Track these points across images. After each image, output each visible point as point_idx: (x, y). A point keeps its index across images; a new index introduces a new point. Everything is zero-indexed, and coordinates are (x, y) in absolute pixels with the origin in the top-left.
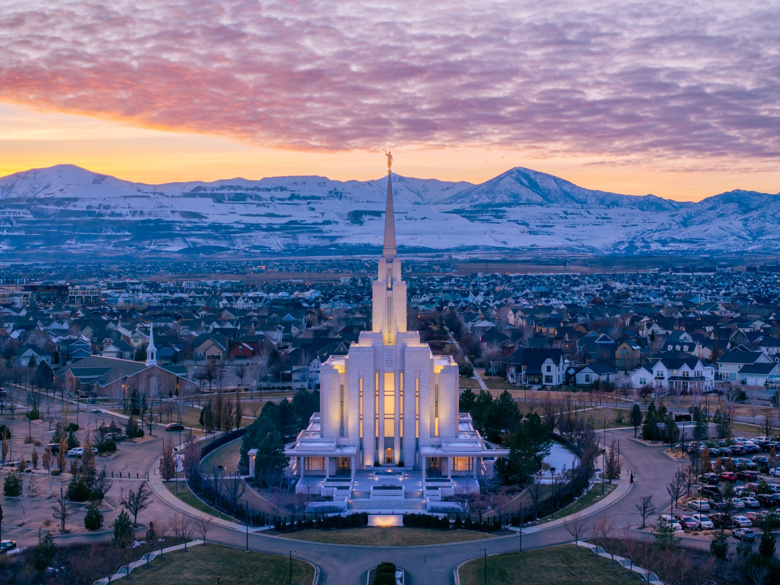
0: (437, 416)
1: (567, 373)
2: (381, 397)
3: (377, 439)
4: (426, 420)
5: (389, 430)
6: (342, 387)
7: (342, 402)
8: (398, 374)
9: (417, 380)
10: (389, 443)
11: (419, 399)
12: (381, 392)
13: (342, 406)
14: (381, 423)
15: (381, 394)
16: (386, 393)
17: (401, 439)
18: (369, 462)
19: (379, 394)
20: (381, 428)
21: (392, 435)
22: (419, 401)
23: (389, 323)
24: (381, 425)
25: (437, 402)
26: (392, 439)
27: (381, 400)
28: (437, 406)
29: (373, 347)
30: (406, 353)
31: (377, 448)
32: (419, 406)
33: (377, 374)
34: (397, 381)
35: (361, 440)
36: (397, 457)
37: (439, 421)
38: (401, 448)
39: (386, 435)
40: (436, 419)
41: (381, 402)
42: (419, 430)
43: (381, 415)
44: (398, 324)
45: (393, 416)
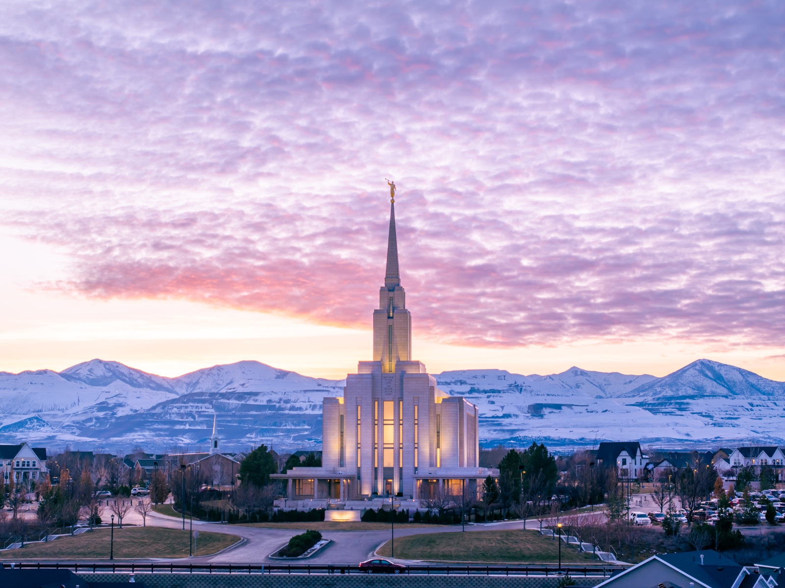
0: (438, 447)
1: (645, 468)
2: (380, 426)
3: (376, 469)
4: (426, 449)
5: (389, 460)
6: (342, 417)
7: (342, 432)
8: (397, 402)
9: (416, 407)
10: (388, 473)
11: (418, 427)
12: (380, 420)
13: (342, 436)
14: (380, 452)
15: (380, 423)
16: (385, 422)
17: (401, 469)
18: (367, 491)
19: (377, 423)
20: (380, 458)
21: (392, 465)
22: (418, 429)
23: (390, 352)
24: (380, 455)
25: (438, 432)
26: (392, 469)
27: (380, 428)
28: (438, 436)
29: (372, 375)
30: (404, 380)
31: (376, 478)
32: (418, 434)
33: (376, 403)
34: (397, 410)
35: (359, 469)
36: (396, 488)
37: (441, 451)
38: (401, 478)
39: (386, 465)
40: (438, 449)
41: (380, 431)
42: (418, 459)
43: (380, 444)
44: (399, 352)
45: (392, 446)
